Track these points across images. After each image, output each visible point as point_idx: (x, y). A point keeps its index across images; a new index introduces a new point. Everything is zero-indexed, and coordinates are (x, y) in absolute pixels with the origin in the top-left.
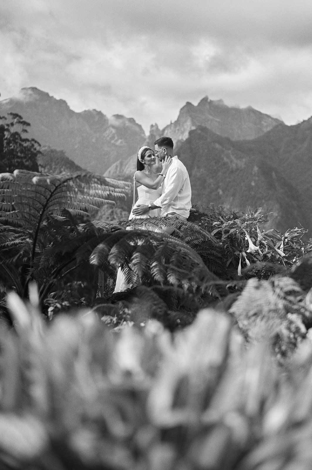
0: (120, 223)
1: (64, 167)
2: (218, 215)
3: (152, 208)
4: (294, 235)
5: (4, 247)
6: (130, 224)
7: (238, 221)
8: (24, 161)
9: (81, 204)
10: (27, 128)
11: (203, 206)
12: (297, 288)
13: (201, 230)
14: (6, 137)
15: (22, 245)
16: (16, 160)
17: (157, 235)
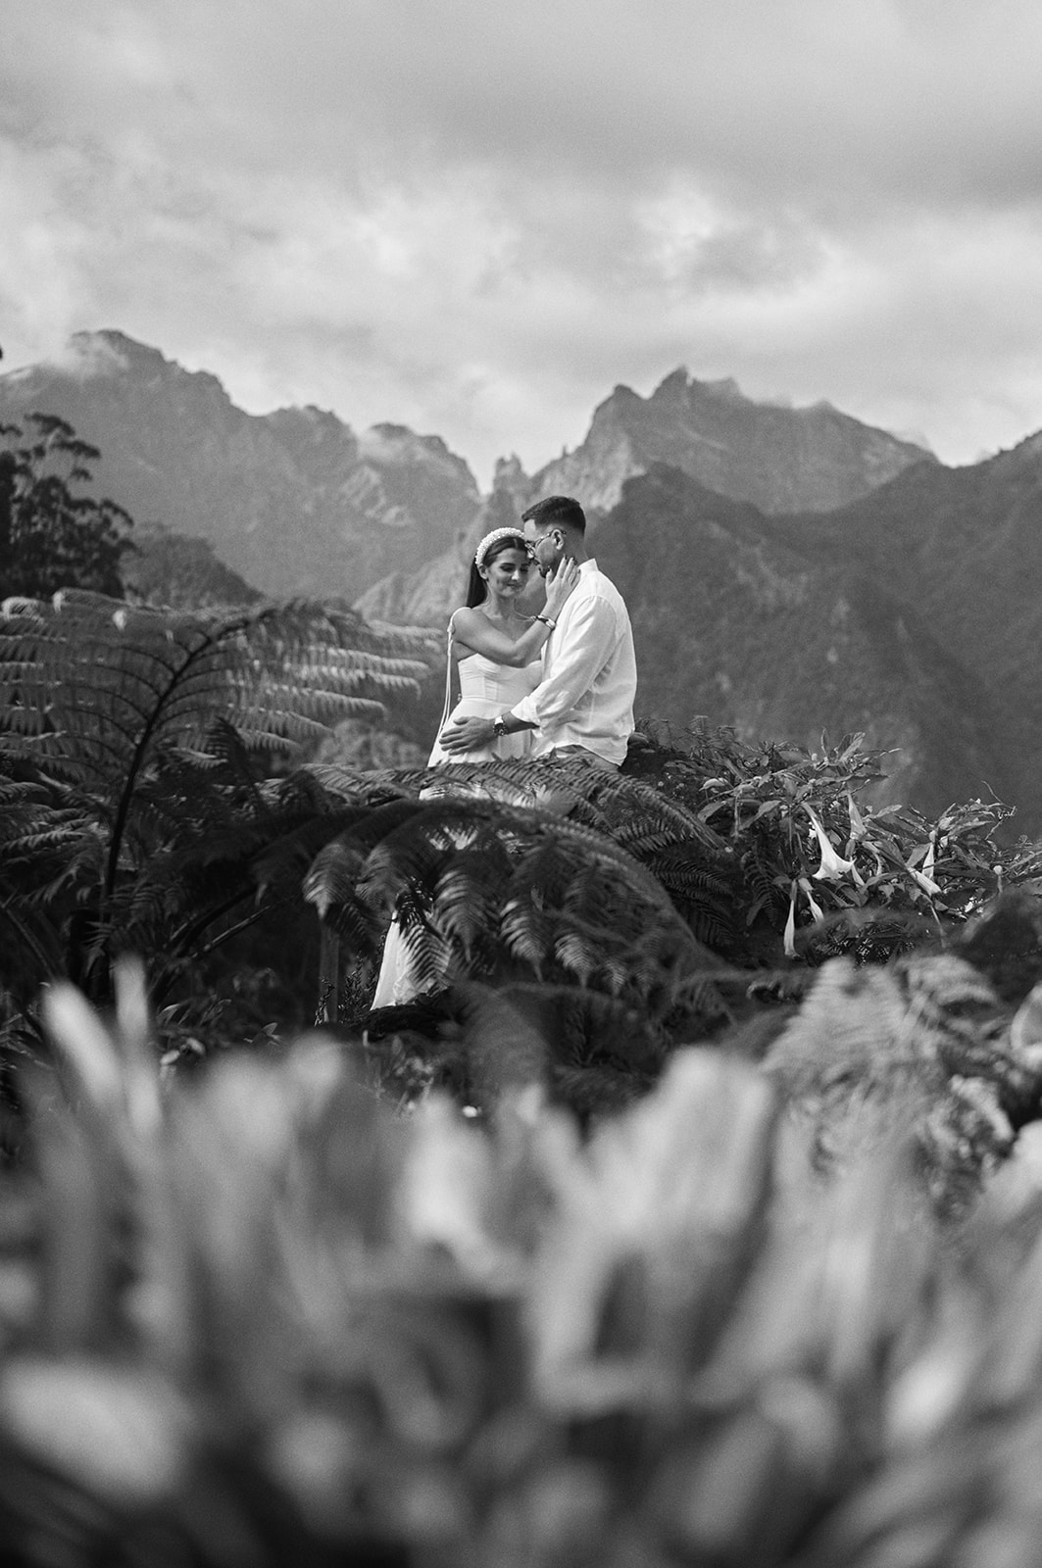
0: (398, 778)
1: (208, 594)
2: (720, 757)
3: (507, 728)
4: (969, 824)
5: (15, 852)
6: (430, 780)
7: (786, 777)
8: (77, 572)
9: (271, 712)
10: (89, 464)
11: (671, 726)
12: (982, 993)
13: (663, 804)
14: (18, 492)
15: (75, 846)
16: (49, 571)
17: (522, 815)
